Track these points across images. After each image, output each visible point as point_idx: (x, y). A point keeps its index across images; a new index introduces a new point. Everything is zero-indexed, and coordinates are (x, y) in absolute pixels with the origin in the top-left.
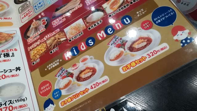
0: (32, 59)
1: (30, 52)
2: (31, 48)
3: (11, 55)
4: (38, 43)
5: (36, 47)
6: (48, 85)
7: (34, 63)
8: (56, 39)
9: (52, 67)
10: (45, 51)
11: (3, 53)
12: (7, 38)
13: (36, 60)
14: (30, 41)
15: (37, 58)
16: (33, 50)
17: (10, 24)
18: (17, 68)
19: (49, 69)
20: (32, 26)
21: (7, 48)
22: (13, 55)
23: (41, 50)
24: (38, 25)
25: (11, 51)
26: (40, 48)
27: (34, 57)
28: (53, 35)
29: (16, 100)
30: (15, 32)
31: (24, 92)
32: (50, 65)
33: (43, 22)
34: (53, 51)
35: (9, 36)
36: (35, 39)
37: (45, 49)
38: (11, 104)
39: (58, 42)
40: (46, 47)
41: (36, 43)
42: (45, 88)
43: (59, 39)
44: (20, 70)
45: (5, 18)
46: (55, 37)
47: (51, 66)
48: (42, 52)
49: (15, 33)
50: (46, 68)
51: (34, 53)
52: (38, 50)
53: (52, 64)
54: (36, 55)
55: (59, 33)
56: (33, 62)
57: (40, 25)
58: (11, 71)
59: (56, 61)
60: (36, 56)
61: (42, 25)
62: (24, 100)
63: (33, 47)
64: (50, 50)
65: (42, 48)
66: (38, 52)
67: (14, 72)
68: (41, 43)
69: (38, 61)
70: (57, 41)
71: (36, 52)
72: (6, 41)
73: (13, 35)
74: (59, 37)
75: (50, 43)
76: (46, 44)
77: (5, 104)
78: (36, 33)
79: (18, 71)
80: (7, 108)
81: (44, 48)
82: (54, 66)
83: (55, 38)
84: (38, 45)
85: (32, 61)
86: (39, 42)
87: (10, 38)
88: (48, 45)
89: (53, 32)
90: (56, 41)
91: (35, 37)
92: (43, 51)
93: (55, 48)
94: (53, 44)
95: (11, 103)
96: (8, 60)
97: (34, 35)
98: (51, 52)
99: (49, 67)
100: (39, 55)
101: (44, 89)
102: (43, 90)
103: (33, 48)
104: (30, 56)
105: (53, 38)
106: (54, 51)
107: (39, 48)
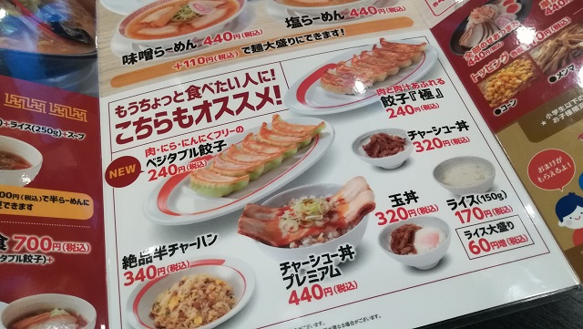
0: (490, 102)
1: (481, 85)
2: (480, 74)
3: (434, 93)
4: (503, 60)
5: (496, 72)
6: (559, 160)
7: (498, 111)
8: (562, 45)
9: (562, 116)
10: (531, 78)
11: (417, 92)
12: (412, 55)
13: (506, 102)
14: (471, 57)
15: (506, 97)
16: (490, 78)
17: (406, 23)
18: (458, 123)
19: (555, 120)
20: (471, 21)
21: (422, 78)
22: (440, 95)
23: (518, 77)
24: (491, 15)
25: (431, 84)
26: (511, 73)
27: (496, 95)
28: (549, 35)
29: (482, 197)
30: (424, 40)
31: (494, 177)
32: (555, 112)
33: (508, 6)
34: (557, 77)
35: (416, 51)
36: (491, 51)
37: (530, 74)
38: (474, 205)
39: (573, 52)
40: (534, 68)
41: (497, 61)
42: (553, 169)
43: (572, 43)
44: (466, 127)
45: (392, 10)
46: (560, 39)
47: (559, 113)
48: (520, 81)
49: (424, 44)
50: (545, 119)
51: (493, 86)
52: (505, 78)
53: (561, 108)
54: (503, 89)
55: (570, 28)
56: (494, 108)
57: (500, 14)
58: (449, 132)
59: (574, 101)
60: (502, 94)
61: (505, 14)
62: (499, 196)
63: (486, 71)
64: (546, 74)
65: (518, 72)
66: (506, 82)
67: (456, 134)
68: (511, 60)
69: (512, 103)
70: (568, 50)
71: (499, 83)
72: (413, 63)
73: (423, 48)
74: (573, 39)
75: (544, 57)
76: (529, 61)
77: (462, 202)
78: (491, 36)
79: (464, 129)
80: (469, 211)
81: (525, 71)
82: (569, 113)
83: (558, 41)
84: (503, 66)
85: (491, 105)
86: (505, 58)
87: (419, 54)
88: (538, 63)
89: (550, 29)
90: (563, 49)
91: (489, 46)
92: (525, 78)
93: (564, 67)
94: (556, 59)
95: (473, 201)
96: (434, 107)
97: (484, 41)
98: (553, 79)
99: (554, 116)
100: (511, 88)
101: (547, 172)
102: (543, 173)
103: (488, 75)
104: (483, 95)
105: (550, 43)
106: (560, 75)
107: (508, 71)
